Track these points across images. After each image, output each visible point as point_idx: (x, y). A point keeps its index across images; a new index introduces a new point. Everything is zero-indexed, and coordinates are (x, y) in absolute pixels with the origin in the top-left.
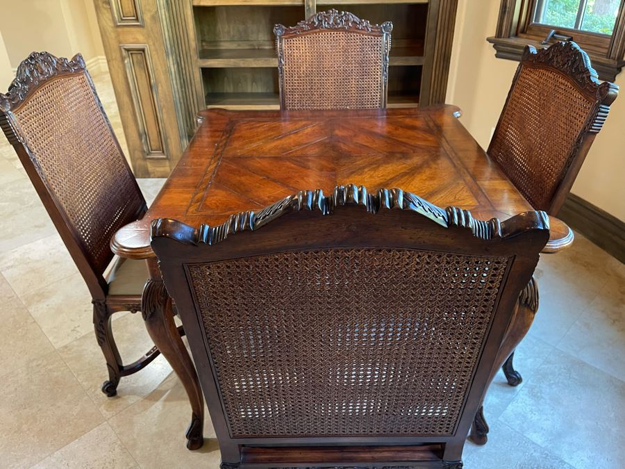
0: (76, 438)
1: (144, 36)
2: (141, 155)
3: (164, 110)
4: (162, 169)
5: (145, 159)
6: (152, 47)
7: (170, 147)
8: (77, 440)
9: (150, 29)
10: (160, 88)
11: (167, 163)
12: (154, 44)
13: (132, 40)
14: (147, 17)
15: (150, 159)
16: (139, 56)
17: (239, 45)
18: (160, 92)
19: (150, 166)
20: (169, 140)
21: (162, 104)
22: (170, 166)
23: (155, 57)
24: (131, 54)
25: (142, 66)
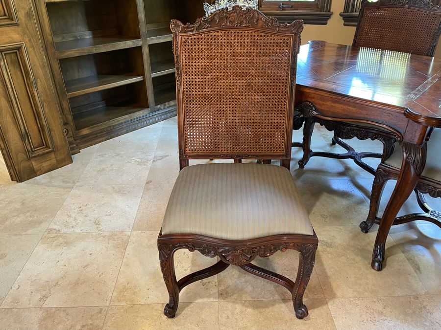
0: (332, 319)
1: (18, 34)
2: (25, 156)
3: (45, 104)
4: (48, 163)
5: (29, 159)
6: (28, 44)
7: (54, 139)
8: (334, 320)
9: (24, 26)
10: (39, 84)
11: (53, 155)
12: (30, 40)
13: (7, 40)
14: (21, 15)
15: (34, 157)
16: (13, 56)
17: (63, 38)
18: (39, 87)
19: (35, 164)
20: (52, 132)
21: (42, 98)
22: (56, 158)
23: (32, 53)
24: (5, 54)
25: (17, 64)
